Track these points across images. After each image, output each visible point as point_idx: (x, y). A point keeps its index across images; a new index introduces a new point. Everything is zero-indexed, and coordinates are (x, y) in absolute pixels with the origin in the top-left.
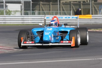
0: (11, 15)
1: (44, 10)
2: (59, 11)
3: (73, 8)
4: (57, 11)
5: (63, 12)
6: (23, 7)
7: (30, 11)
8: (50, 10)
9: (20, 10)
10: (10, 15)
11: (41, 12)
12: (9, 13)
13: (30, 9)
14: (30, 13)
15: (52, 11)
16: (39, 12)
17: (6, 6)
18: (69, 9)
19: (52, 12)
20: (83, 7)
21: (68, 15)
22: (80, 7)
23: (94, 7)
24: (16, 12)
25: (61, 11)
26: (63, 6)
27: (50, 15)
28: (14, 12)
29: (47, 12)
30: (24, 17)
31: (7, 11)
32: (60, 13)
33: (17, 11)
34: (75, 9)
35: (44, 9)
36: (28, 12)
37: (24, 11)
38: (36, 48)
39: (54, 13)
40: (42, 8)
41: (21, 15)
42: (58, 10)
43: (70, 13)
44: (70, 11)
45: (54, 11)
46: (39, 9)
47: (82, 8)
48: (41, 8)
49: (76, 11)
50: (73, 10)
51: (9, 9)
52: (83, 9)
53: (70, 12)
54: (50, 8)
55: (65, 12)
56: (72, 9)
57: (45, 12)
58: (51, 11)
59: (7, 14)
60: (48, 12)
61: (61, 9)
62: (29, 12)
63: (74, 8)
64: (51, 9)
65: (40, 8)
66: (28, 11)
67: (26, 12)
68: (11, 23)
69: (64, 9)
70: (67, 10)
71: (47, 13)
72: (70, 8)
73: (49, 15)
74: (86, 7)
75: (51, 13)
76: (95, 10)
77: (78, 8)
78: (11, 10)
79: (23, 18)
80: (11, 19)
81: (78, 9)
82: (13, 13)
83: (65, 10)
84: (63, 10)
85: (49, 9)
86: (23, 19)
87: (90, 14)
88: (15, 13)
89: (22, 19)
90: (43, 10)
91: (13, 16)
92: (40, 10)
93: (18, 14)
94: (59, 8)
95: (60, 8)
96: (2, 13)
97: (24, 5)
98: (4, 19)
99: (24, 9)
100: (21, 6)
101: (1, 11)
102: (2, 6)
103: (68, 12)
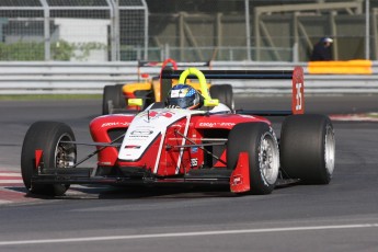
0: (73, 61)
1: (196, 44)
2: (249, 48)
3: (300, 34)
4: (244, 48)
5: (265, 48)
6: (116, 31)
7: (143, 45)
8: (215, 44)
9: (104, 41)
10: (67, 59)
11: (183, 48)
12: (63, 52)
13: (143, 40)
14: (142, 52)
15: (223, 45)
16: (174, 48)
17: (54, 28)
18: (287, 37)
19: (223, 51)
20: (338, 32)
21: (284, 60)
22: (328, 33)
24: (91, 51)
25: (259, 47)
26: (265, 30)
28: (82, 49)
29: (203, 48)
30: (117, 66)
31: (58, 45)
32: (253, 52)
33: (94, 46)
34: (308, 40)
35: (193, 39)
36: (135, 49)
37: (121, 44)
39: (231, 52)
40: (186, 34)
41: (110, 60)
42: (245, 44)
43: (291, 54)
44: (292, 45)
45: (231, 49)
46: (175, 37)
47: (335, 33)
48: (183, 37)
50: (303, 42)
51: (66, 39)
52: (339, 39)
53: (289, 49)
54: (215, 33)
55: (273, 48)
56: (297, 37)
57: (199, 49)
58: (220, 47)
59: (55, 58)
60: (209, 48)
61: (258, 37)
62: (138, 50)
63: (306, 37)
64: (220, 37)
65: (178, 34)
66: (135, 44)
67: (130, 48)
68: (69, 89)
69: (269, 37)
70: (278, 44)
71: (203, 52)
72: (292, 34)
74: (351, 30)
75: (220, 54)
77: (322, 36)
78: (70, 41)
79: (114, 71)
80: (69, 74)
82: (78, 53)
83: (272, 44)
84: (266, 43)
85: (212, 37)
86: (117, 75)
87: (363, 58)
88: (87, 54)
89: (112, 75)
90: (189, 43)
91: (78, 63)
92: (178, 43)
93: (98, 57)
94: (248, 35)
95: (253, 34)
96: (38, 54)
97: (121, 23)
98: (45, 75)
99: (121, 40)
100: (109, 27)
101: (33, 45)
102: (39, 28)
103: (281, 49)
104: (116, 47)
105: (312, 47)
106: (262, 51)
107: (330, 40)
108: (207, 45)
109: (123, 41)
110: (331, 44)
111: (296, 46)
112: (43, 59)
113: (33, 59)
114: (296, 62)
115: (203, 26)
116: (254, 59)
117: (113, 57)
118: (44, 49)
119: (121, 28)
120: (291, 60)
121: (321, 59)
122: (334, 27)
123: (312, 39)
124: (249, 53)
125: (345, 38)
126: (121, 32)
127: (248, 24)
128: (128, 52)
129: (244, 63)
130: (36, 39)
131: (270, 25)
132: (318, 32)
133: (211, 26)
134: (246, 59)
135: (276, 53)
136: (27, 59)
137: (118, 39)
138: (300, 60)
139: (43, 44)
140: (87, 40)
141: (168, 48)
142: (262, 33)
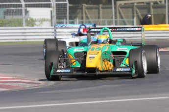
0: (35, 27)
1: (90, 18)
2: (114, 19)
3: (137, 13)
4: (112, 20)
5: (121, 20)
6: (54, 13)
7: (66, 19)
8: (99, 18)
9: (50, 18)
10: (33, 26)
11: (84, 20)
12: (31, 23)
13: (67, 17)
15: (103, 18)
16: (81, 20)
17: (27, 12)
18: (131, 15)
19: (103, 21)
20: (154, 12)
21: (130, 25)
22: (149, 12)
25: (119, 19)
26: (121, 11)
28: (39, 21)
29: (94, 20)
31: (29, 19)
32: (116, 22)
33: (44, 20)
35: (89, 16)
36: (63, 21)
37: (57, 19)
38: (75, 79)
39: (106, 22)
40: (86, 14)
41: (52, 26)
42: (112, 18)
43: (133, 22)
44: (133, 18)
45: (106, 20)
47: (152, 13)
48: (84, 15)
49: (143, 18)
50: (138, 16)
51: (32, 17)
52: (154, 15)
53: (132, 20)
54: (99, 13)
55: (125, 19)
56: (135, 15)
57: (91, 20)
58: (101, 19)
59: (27, 25)
60: (97, 20)
61: (118, 15)
62: (65, 21)
63: (140, 14)
64: (101, 15)
65: (82, 14)
66: (63, 19)
69: (123, 15)
70: (127, 18)
72: (133, 13)
75: (101, 22)
78: (34, 17)
80: (34, 33)
81: (146, 15)
82: (37, 23)
83: (124, 17)
84: (121, 17)
85: (98, 15)
87: (165, 23)
88: (42, 23)
91: (38, 27)
92: (82, 18)
93: (47, 25)
94: (114, 14)
95: (116, 13)
96: (20, 24)
97: (56, 9)
98: (23, 33)
99: (57, 17)
100: (51, 11)
101: (18, 20)
102: (20, 12)
103: (129, 20)
104: (55, 20)
105: (142, 18)
106: (120, 21)
108: (96, 18)
109: (58, 18)
111: (135, 19)
112: (22, 26)
113: (17, 26)
114: (135, 26)
115: (93, 10)
116: (116, 24)
118: (22, 22)
119: (57, 11)
120: (133, 25)
122: (152, 10)
123: (142, 15)
124: (114, 22)
125: (157, 14)
126: (57, 13)
127: (113, 9)
130: (19, 17)
131: (123, 9)
132: (145, 12)
133: (97, 10)
134: (113, 24)
135: (126, 21)
136: (15, 26)
137: (55, 17)
138: (137, 25)
139: (22, 19)
140: (41, 17)
141: (78, 20)
142: (120, 13)
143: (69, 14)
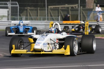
1: (32, 16)
2: (47, 17)
3: (61, 13)
4: (45, 17)
5: (51, 17)
7: (17, 16)
13: (17, 15)
14: (17, 18)
15: (40, 16)
21: (56, 20)
23: (83, 13)
24: (3, 18)
25: (49, 17)
26: (51, 12)
27: (38, 20)
28: (1, 17)
30: (10, 22)
32: (48, 18)
33: (4, 16)
35: (31, 14)
37: (11, 16)
39: (42, 18)
40: (29, 13)
41: (8, 20)
43: (58, 19)
44: (58, 17)
45: (42, 17)
46: (26, 14)
48: (28, 14)
50: (61, 16)
52: (71, 15)
53: (58, 18)
54: (37, 13)
55: (53, 17)
56: (60, 14)
60: (36, 17)
61: (49, 14)
63: (62, 14)
64: (39, 14)
67: (14, 17)
69: (52, 14)
70: (55, 16)
71: (34, 18)
72: (58, 13)
73: (36, 20)
74: (74, 13)
75: (39, 18)
76: (84, 16)
77: (67, 14)
84: (51, 16)
85: (36, 14)
87: (78, 20)
89: (9, 24)
92: (27, 16)
93: (5, 19)
94: (46, 14)
95: (48, 13)
97: (11, 10)
99: (11, 15)
100: (8, 11)
104: (10, 17)
105: (64, 17)
107: (69, 15)
108: (35, 16)
109: (12, 15)
110: (69, 16)
114: (59, 21)
115: (34, 11)
116: (48, 20)
117: (9, 19)
119: (11, 11)
120: (58, 20)
121: (67, 21)
122: (70, 12)
123: (64, 15)
124: (47, 19)
126: (11, 12)
127: (46, 11)
128: (13, 18)
129: (45, 21)
131: (53, 11)
132: (66, 13)
133: (36, 11)
134: (46, 20)
138: (61, 21)
140: (2, 15)
141: (24, 17)
142: (50, 13)
143: (19, 13)
